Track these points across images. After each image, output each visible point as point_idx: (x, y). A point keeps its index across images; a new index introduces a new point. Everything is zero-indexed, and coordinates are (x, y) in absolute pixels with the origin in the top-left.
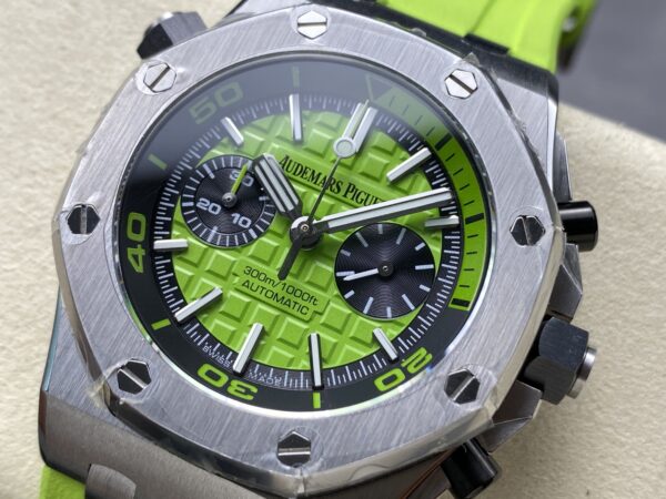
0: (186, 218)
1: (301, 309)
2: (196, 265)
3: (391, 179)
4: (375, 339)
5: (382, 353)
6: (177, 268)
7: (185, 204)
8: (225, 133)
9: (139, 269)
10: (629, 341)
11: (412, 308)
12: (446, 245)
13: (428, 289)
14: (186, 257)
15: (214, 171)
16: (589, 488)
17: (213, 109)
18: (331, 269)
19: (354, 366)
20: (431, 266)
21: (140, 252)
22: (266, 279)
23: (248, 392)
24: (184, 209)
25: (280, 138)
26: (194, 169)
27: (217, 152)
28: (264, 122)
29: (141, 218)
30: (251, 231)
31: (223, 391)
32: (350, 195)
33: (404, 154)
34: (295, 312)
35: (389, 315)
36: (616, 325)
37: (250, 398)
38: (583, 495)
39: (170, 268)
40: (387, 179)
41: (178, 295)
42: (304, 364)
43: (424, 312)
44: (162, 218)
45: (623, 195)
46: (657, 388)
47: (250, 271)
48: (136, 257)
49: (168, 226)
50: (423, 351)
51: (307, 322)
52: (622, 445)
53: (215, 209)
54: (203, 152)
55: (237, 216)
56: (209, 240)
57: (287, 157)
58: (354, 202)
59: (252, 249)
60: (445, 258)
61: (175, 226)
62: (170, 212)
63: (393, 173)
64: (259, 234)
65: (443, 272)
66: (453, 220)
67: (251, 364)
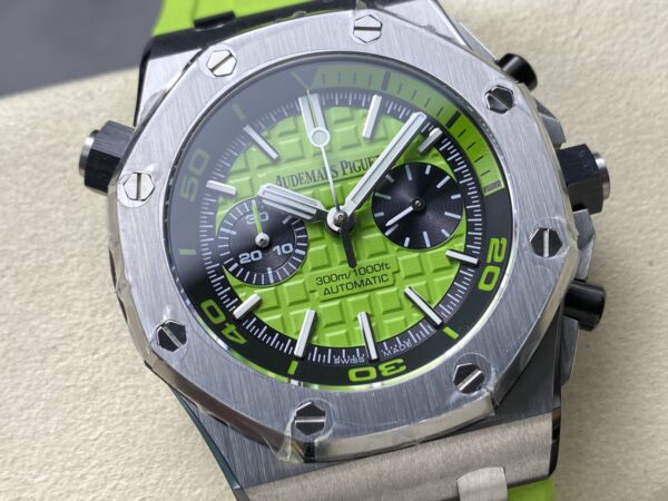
0: (241, 278)
1: (381, 279)
2: (277, 307)
3: (368, 136)
4: (452, 260)
5: (464, 265)
6: (265, 320)
7: (231, 269)
8: (216, 194)
9: (242, 341)
10: (595, 136)
11: (459, 217)
12: (445, 154)
13: (459, 196)
14: (264, 306)
15: (232, 229)
16: (649, 259)
17: (196, 181)
18: (378, 234)
19: (452, 289)
20: (448, 178)
21: (231, 328)
22: (338, 278)
23: (397, 366)
24: (234, 273)
25: (261, 167)
26: (216, 239)
27: (222, 212)
28: (239, 164)
29: (211, 303)
30: (298, 251)
31: (380, 378)
32: (348, 171)
33: (361, 112)
34: (379, 285)
35: (447, 235)
36: (578, 132)
37: (403, 368)
38: (649, 268)
39: (260, 324)
40: (365, 139)
41: (283, 338)
42: (417, 316)
43: (470, 214)
44: (222, 293)
45: (511, 36)
46: (638, 155)
47: (321, 281)
48: (232, 334)
49: (232, 295)
50: (494, 241)
51: (393, 285)
52: (646, 212)
53: (256, 255)
54: (212, 220)
55: (278, 247)
56: (272, 281)
57: (278, 177)
58: (355, 174)
59: (309, 264)
60: (453, 165)
61: (237, 291)
62: (225, 283)
63: (366, 131)
64: (306, 249)
65: (459, 175)
66: (435, 133)
67: (378, 346)
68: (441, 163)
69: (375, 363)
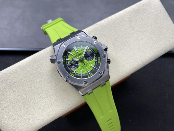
0: (73, 69)
1: (88, 65)
2: (78, 71)
4: (94, 61)
5: (96, 61)
8: (67, 61)
9: (75, 76)
13: (93, 54)
14: (76, 71)
15: (70, 64)
17: (65, 60)
18: (86, 60)
19: (95, 64)
21: (74, 75)
22: (83, 66)
25: (71, 56)
27: (68, 62)
28: (69, 57)
29: (71, 73)
30: (78, 64)
31: (91, 76)
35: (93, 58)
37: (93, 74)
39: (76, 73)
42: (93, 68)
43: (95, 55)
44: (71, 71)
47: (81, 67)
49: (72, 71)
50: (98, 58)
53: (74, 66)
54: (68, 64)
55: (76, 65)
56: (76, 68)
59: (80, 65)
60: (92, 50)
62: (71, 70)
65: (93, 51)
66: (89, 47)
67: (90, 72)
68: (90, 51)
69: (90, 74)
